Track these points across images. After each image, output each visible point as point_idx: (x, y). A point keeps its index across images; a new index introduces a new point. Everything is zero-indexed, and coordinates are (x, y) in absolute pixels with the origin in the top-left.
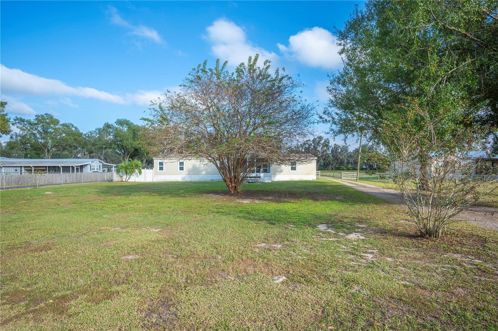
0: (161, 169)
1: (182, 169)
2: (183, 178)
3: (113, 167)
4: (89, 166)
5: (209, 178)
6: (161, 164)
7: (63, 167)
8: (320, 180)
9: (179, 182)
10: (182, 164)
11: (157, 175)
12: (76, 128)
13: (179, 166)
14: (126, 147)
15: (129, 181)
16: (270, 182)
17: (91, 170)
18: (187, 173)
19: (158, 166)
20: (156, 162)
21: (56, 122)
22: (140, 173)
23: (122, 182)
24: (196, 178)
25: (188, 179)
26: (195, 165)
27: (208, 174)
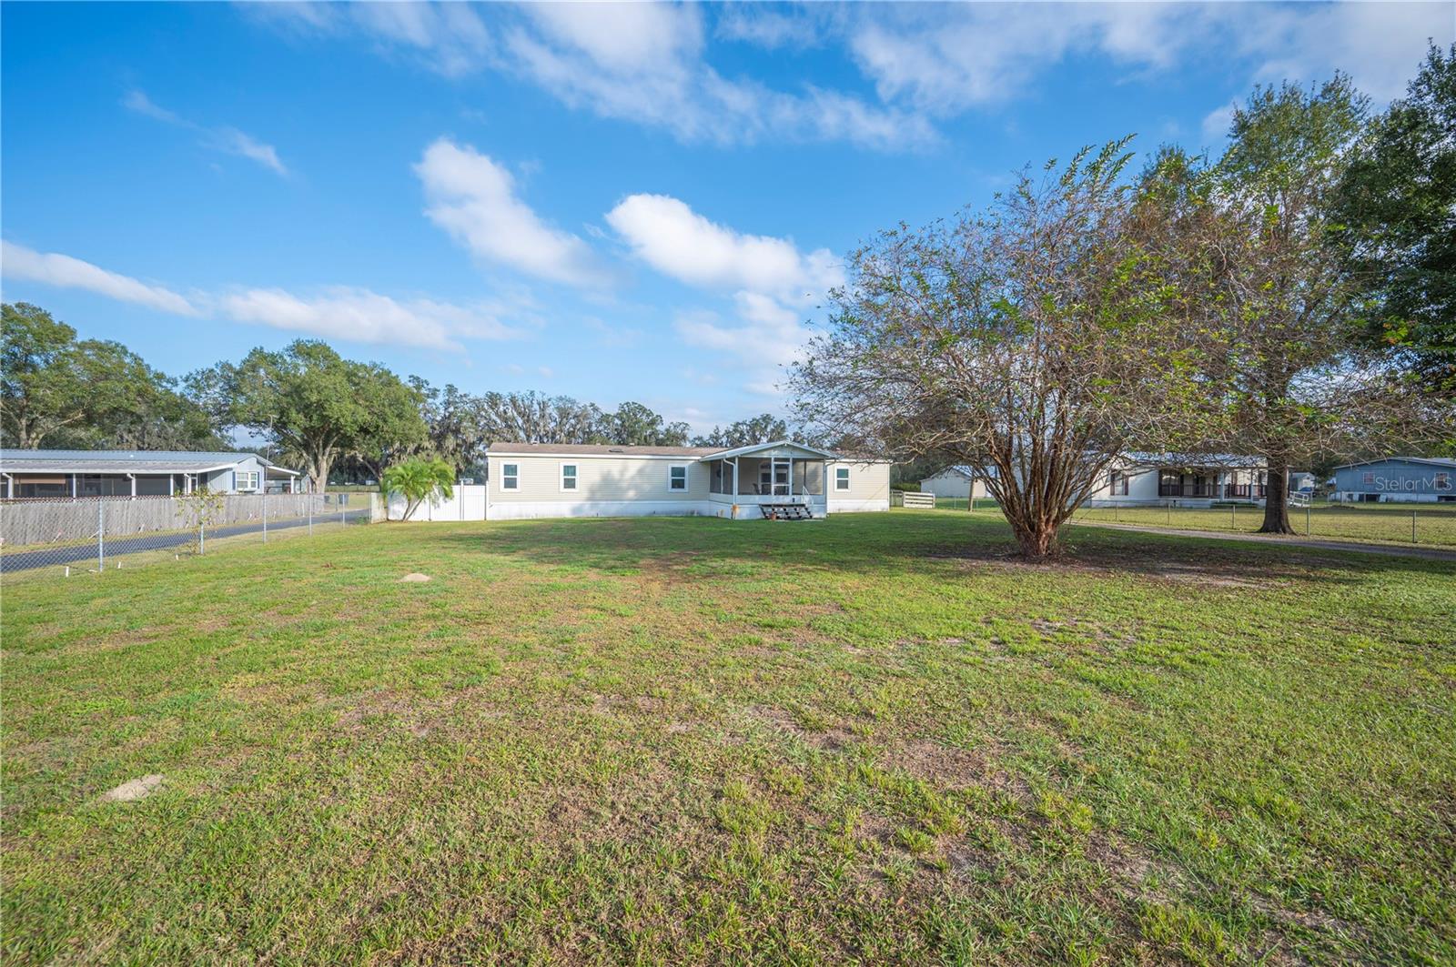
0: (510, 484)
1: (570, 484)
2: (575, 510)
3: (293, 478)
4: (229, 475)
5: (643, 508)
6: (511, 470)
7: (138, 476)
8: (893, 512)
9: (563, 521)
10: (570, 470)
11: (499, 501)
12: (136, 358)
13: (562, 478)
14: (337, 420)
15: (411, 519)
16: (824, 516)
17: (234, 488)
18: (586, 494)
19: (502, 477)
20: (496, 464)
21: (62, 334)
22: (447, 495)
24: (609, 509)
25: (589, 512)
26: (609, 473)
27: (642, 497)
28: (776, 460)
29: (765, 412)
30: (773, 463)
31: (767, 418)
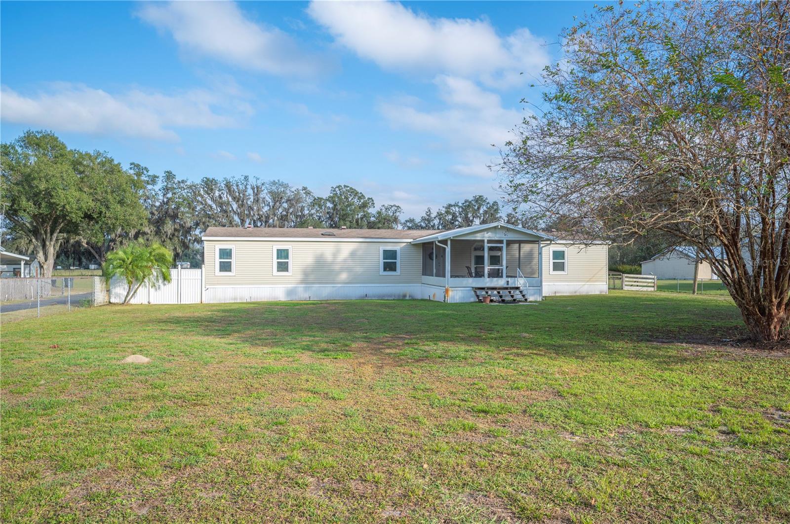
0: (225, 267)
1: (283, 267)
2: (290, 292)
3: (23, 263)
5: (355, 291)
6: (226, 254)
8: (612, 295)
9: (277, 304)
10: (283, 254)
11: (214, 284)
13: (275, 261)
14: (64, 207)
15: (133, 301)
16: (539, 299)
18: (299, 276)
19: (218, 261)
20: (212, 248)
22: (166, 278)
23: (109, 308)
24: (323, 291)
25: (303, 294)
26: (321, 256)
27: (354, 280)
28: (489, 242)
29: (478, 194)
30: (486, 245)
31: (479, 200)
